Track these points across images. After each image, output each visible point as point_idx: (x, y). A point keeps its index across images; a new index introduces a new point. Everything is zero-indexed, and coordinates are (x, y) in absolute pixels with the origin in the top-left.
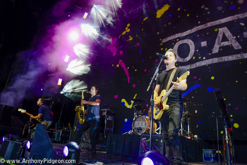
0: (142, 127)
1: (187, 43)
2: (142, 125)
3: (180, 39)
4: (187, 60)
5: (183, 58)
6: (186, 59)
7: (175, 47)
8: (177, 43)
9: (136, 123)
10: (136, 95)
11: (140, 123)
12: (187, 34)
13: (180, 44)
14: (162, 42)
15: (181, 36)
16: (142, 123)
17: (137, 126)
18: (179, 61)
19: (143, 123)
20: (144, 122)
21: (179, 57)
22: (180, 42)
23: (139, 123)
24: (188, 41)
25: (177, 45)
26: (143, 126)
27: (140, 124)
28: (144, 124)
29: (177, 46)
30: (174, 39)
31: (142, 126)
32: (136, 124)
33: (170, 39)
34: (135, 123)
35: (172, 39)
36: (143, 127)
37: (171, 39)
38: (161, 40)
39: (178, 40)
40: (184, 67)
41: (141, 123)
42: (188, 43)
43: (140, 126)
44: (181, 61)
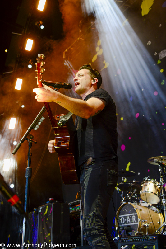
0: (131, 224)
2: (132, 220)
9: (122, 219)
10: (129, 164)
11: (128, 217)
16: (131, 217)
17: (124, 224)
20: (133, 214)
23: (126, 218)
26: (133, 221)
27: (129, 220)
28: (134, 219)
34: (120, 218)
36: (133, 224)
41: (129, 216)
43: (129, 223)
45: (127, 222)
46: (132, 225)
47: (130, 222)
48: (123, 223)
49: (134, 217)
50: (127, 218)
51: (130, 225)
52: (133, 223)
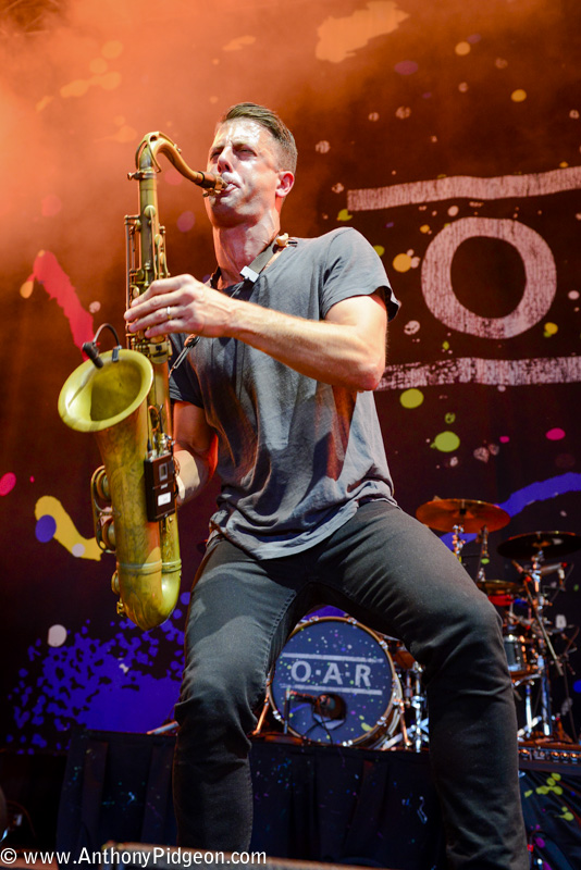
0: (346, 690)
1: (509, 238)
2: (353, 677)
3: (466, 208)
4: (508, 334)
5: (483, 316)
6: (498, 323)
7: (439, 248)
8: (448, 228)
9: (296, 665)
11: (333, 667)
12: (511, 194)
13: (468, 235)
14: (350, 207)
15: (474, 196)
16: (347, 667)
17: (305, 683)
18: (461, 329)
19: (353, 665)
20: (363, 660)
21: (462, 308)
22: (470, 227)
23: (319, 665)
24: (513, 233)
25: (449, 238)
26: (358, 683)
27: (334, 675)
28: (363, 674)
29: (451, 242)
30: (431, 205)
31: (346, 683)
32: (293, 668)
33: (405, 202)
34: (290, 661)
35: (420, 199)
36: (356, 691)
37: (414, 201)
38: (344, 194)
39: (453, 211)
40: (489, 368)
41: (340, 664)
42: (514, 243)
43: (333, 683)
44: (473, 332)
45: (325, 681)
46: (351, 694)
47: (340, 682)
48: (304, 680)
49: (363, 671)
50: (328, 667)
51: (342, 693)
52: (354, 686)
